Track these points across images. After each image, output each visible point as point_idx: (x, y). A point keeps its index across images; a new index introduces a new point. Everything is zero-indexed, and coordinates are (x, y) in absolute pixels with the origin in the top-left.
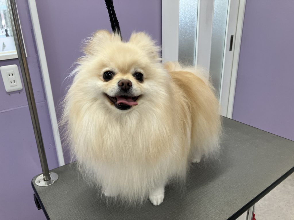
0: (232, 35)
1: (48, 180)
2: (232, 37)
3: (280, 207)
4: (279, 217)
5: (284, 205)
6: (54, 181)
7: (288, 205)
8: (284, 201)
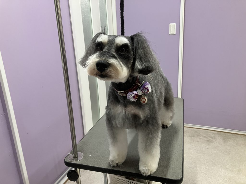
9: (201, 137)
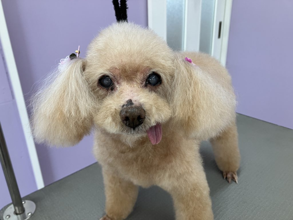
1: (21, 212)
2: (220, 24)
6: (30, 214)
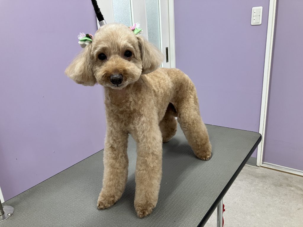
0: (167, 47)
1: (1, 214)
2: (167, 49)
3: (236, 203)
4: (237, 212)
5: (239, 200)
6: (9, 214)
7: (242, 200)
8: (238, 197)
9: (292, 188)
